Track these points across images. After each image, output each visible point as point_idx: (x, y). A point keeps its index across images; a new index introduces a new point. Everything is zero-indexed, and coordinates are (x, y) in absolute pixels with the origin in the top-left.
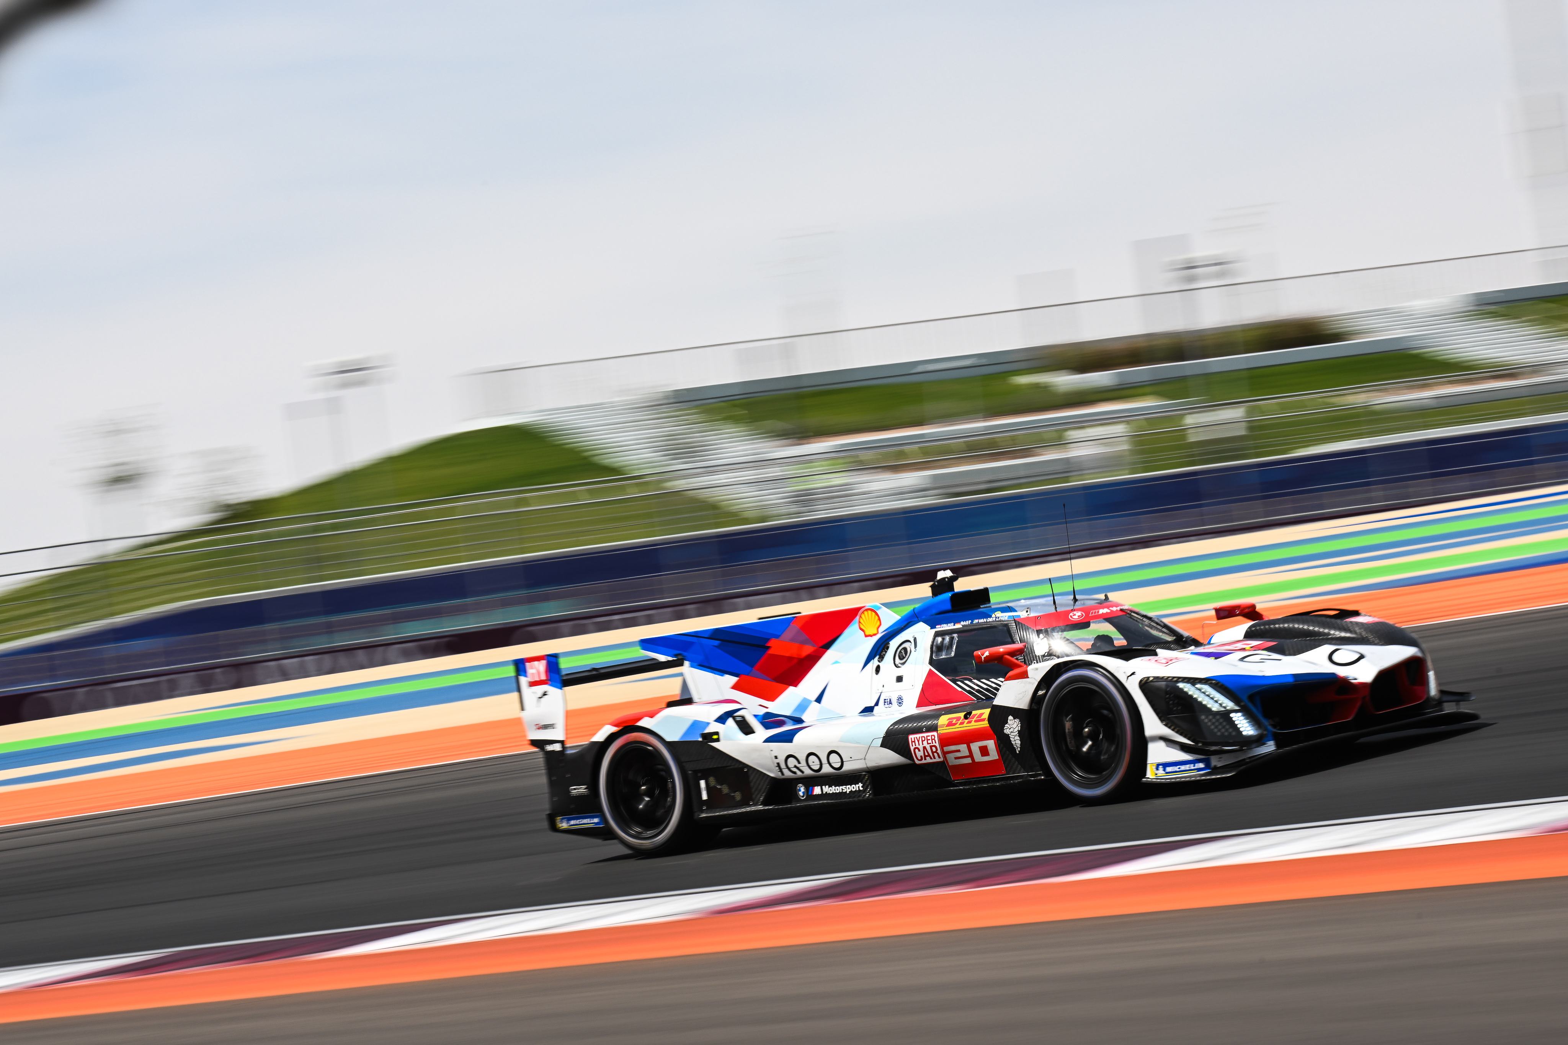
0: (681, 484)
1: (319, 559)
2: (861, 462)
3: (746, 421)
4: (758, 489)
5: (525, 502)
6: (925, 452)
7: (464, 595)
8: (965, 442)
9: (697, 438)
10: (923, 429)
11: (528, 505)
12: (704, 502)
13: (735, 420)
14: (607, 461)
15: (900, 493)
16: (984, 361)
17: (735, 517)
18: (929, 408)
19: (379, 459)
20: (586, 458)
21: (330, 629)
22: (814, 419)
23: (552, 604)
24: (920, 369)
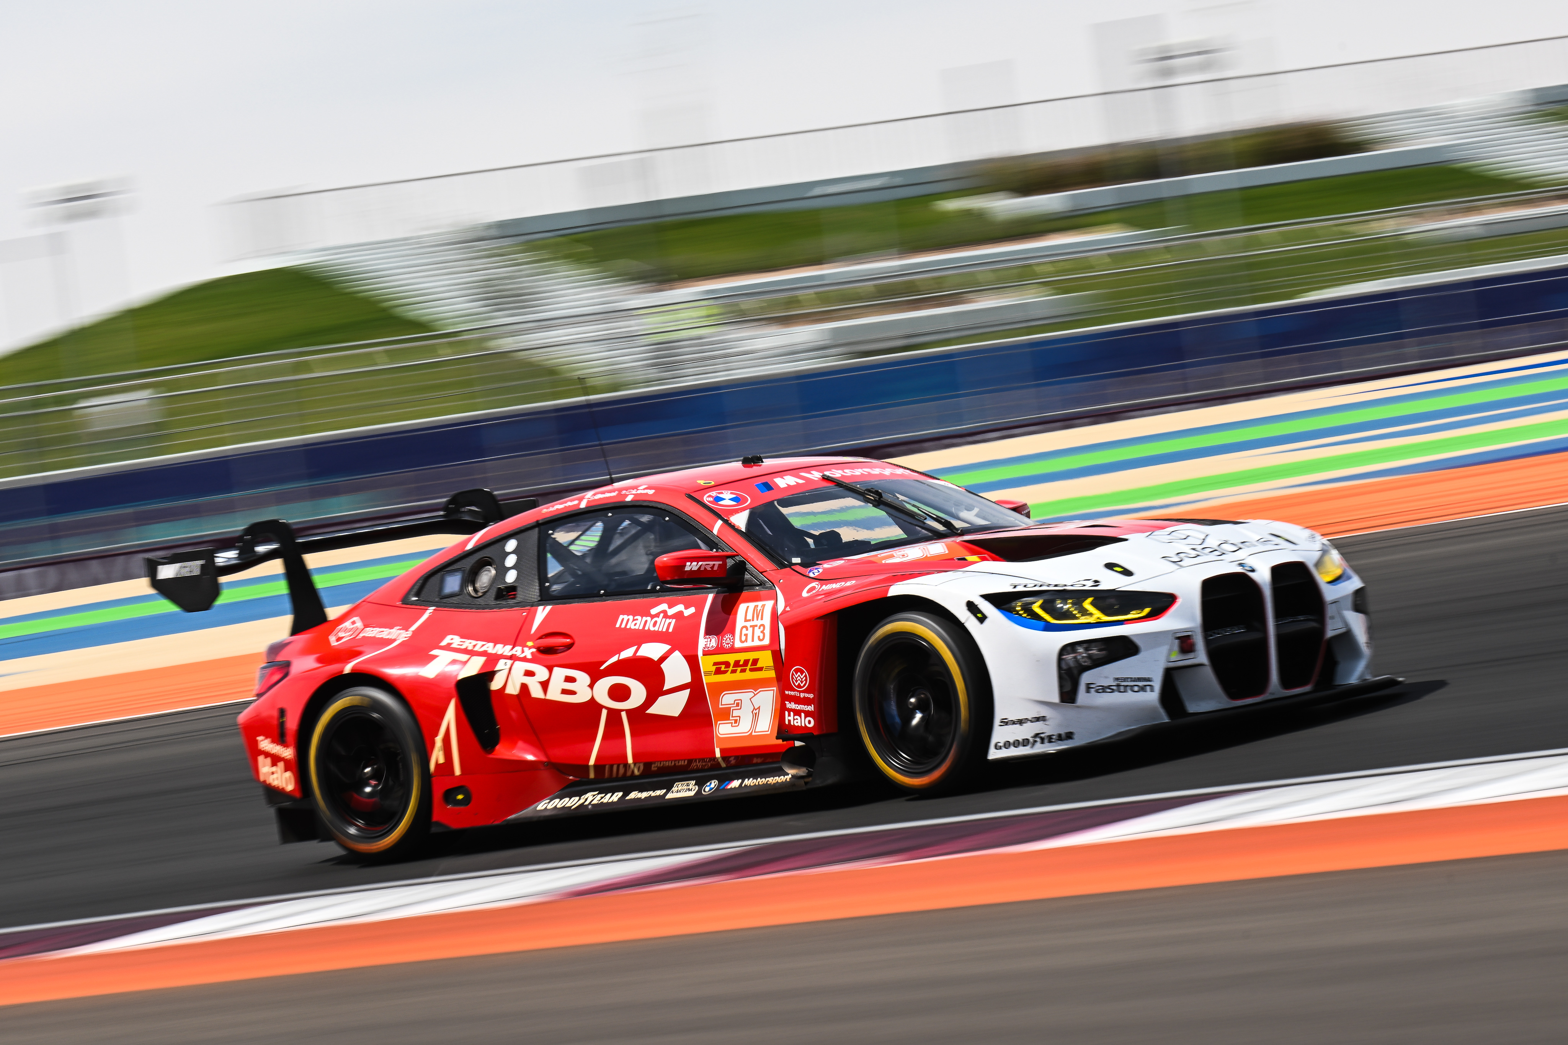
0: (507, 344)
1: (40, 443)
2: (742, 313)
3: (590, 260)
4: (609, 349)
5: (305, 367)
6: (824, 298)
7: (229, 489)
8: (875, 286)
9: (526, 283)
10: (822, 269)
11: (311, 371)
12: (539, 365)
13: (578, 259)
14: (414, 313)
15: (792, 353)
16: (898, 181)
17: (582, 385)
18: (830, 241)
19: (117, 313)
20: (384, 310)
21: (54, 534)
22: (679, 258)
23: (344, 499)
24: (817, 191)
